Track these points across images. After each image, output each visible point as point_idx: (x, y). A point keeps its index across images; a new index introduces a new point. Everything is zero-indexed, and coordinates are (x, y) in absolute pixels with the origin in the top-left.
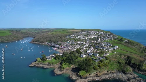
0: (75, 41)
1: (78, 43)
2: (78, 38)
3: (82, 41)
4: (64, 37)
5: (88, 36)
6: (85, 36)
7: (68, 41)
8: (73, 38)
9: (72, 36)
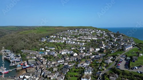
0: (57, 49)
1: (63, 53)
2: (63, 41)
3: (70, 49)
4: (37, 40)
5: (81, 37)
6: (76, 37)
7: (43, 49)
8: (53, 41)
9: (52, 39)
